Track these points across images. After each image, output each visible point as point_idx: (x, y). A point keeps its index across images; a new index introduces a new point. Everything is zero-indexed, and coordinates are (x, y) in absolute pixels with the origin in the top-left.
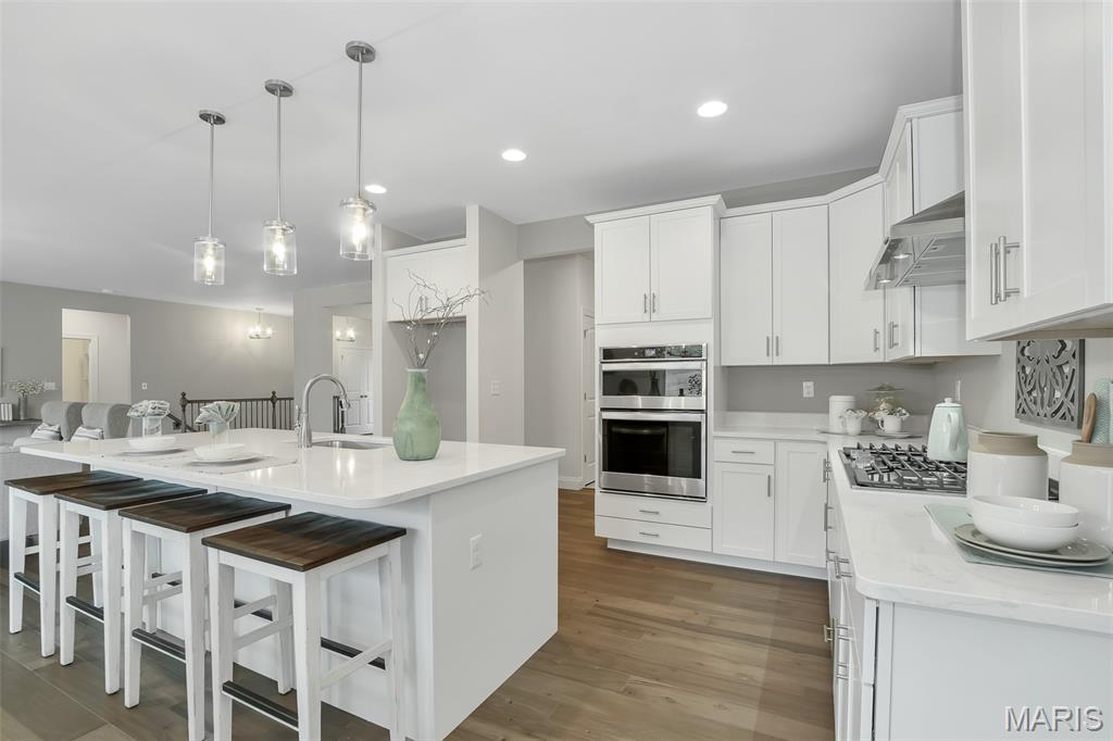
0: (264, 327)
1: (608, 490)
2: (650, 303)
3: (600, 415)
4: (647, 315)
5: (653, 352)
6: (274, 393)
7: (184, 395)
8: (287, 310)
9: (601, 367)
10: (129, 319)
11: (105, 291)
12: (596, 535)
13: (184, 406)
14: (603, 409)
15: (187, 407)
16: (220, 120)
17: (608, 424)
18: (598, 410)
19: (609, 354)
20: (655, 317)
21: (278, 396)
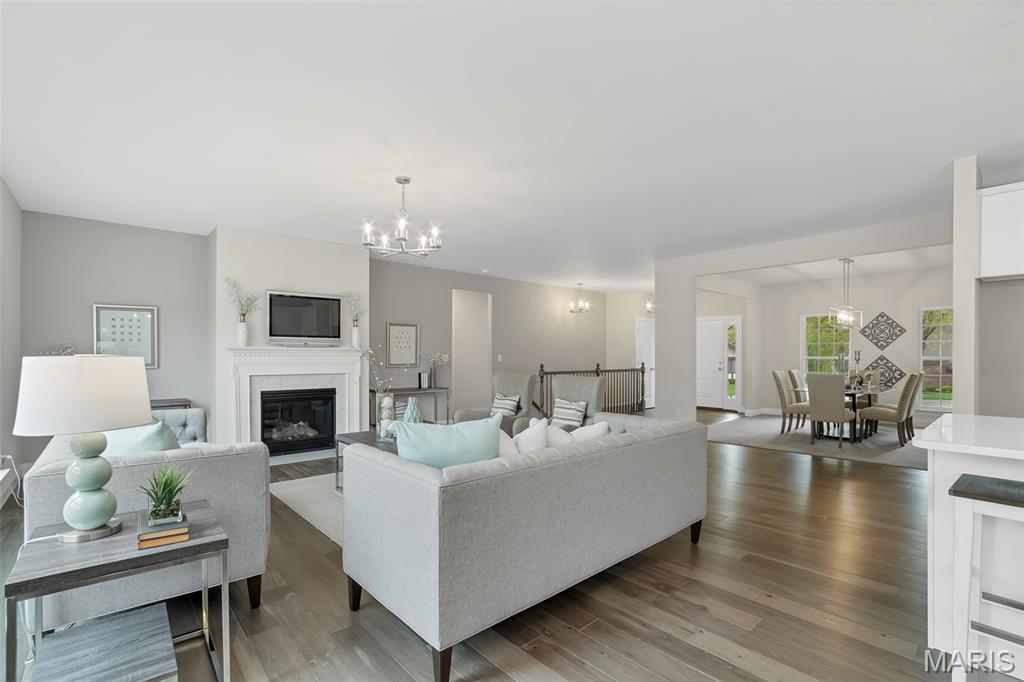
0: (583, 301)
6: (598, 365)
7: (542, 366)
10: (490, 296)
13: (542, 377)
15: (545, 379)
21: (601, 368)
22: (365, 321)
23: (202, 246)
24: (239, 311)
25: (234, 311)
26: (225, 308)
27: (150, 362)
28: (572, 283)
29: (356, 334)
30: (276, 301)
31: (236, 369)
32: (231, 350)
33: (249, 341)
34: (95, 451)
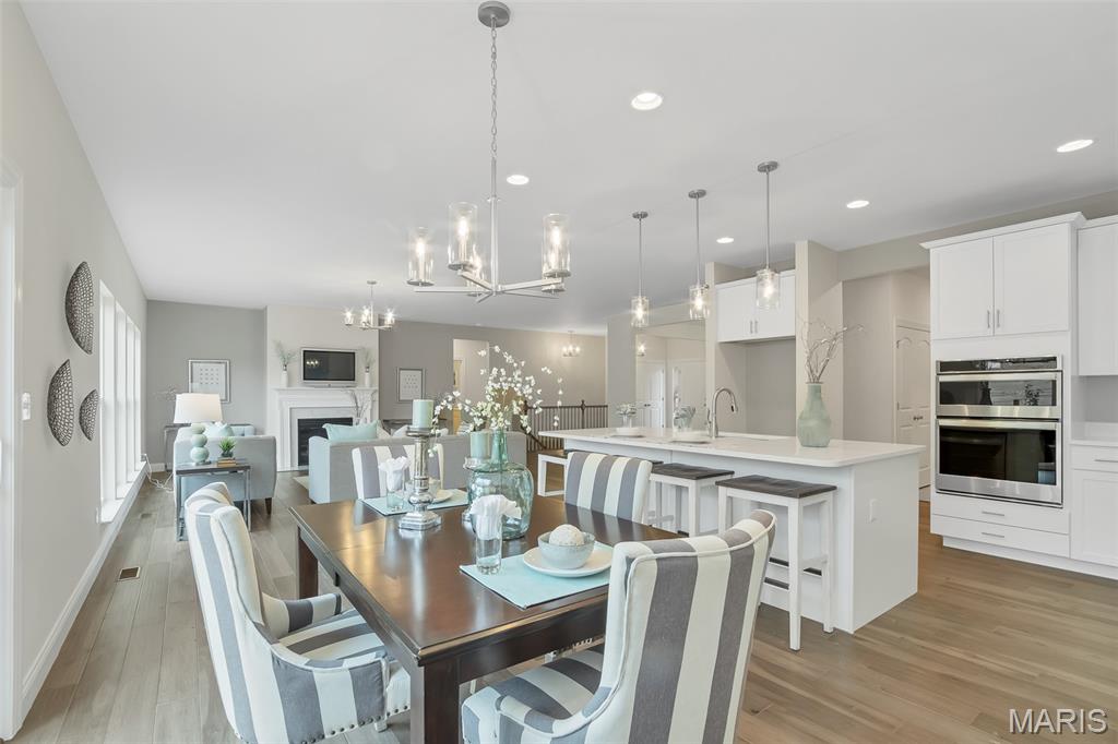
0: (574, 347)
1: (942, 491)
2: (994, 319)
3: (937, 423)
4: (991, 330)
5: (998, 365)
6: (583, 402)
8: (603, 331)
9: (937, 379)
10: (488, 344)
11: (478, 325)
12: (932, 532)
14: (939, 417)
16: (645, 215)
17: (944, 431)
18: (933, 417)
19: (945, 367)
20: (999, 331)
22: (375, 368)
23: (258, 317)
24: (282, 364)
25: (280, 363)
26: (273, 361)
27: (224, 398)
28: (565, 330)
29: (367, 378)
30: (308, 355)
31: (281, 402)
32: (278, 390)
33: (290, 383)
34: (201, 432)
